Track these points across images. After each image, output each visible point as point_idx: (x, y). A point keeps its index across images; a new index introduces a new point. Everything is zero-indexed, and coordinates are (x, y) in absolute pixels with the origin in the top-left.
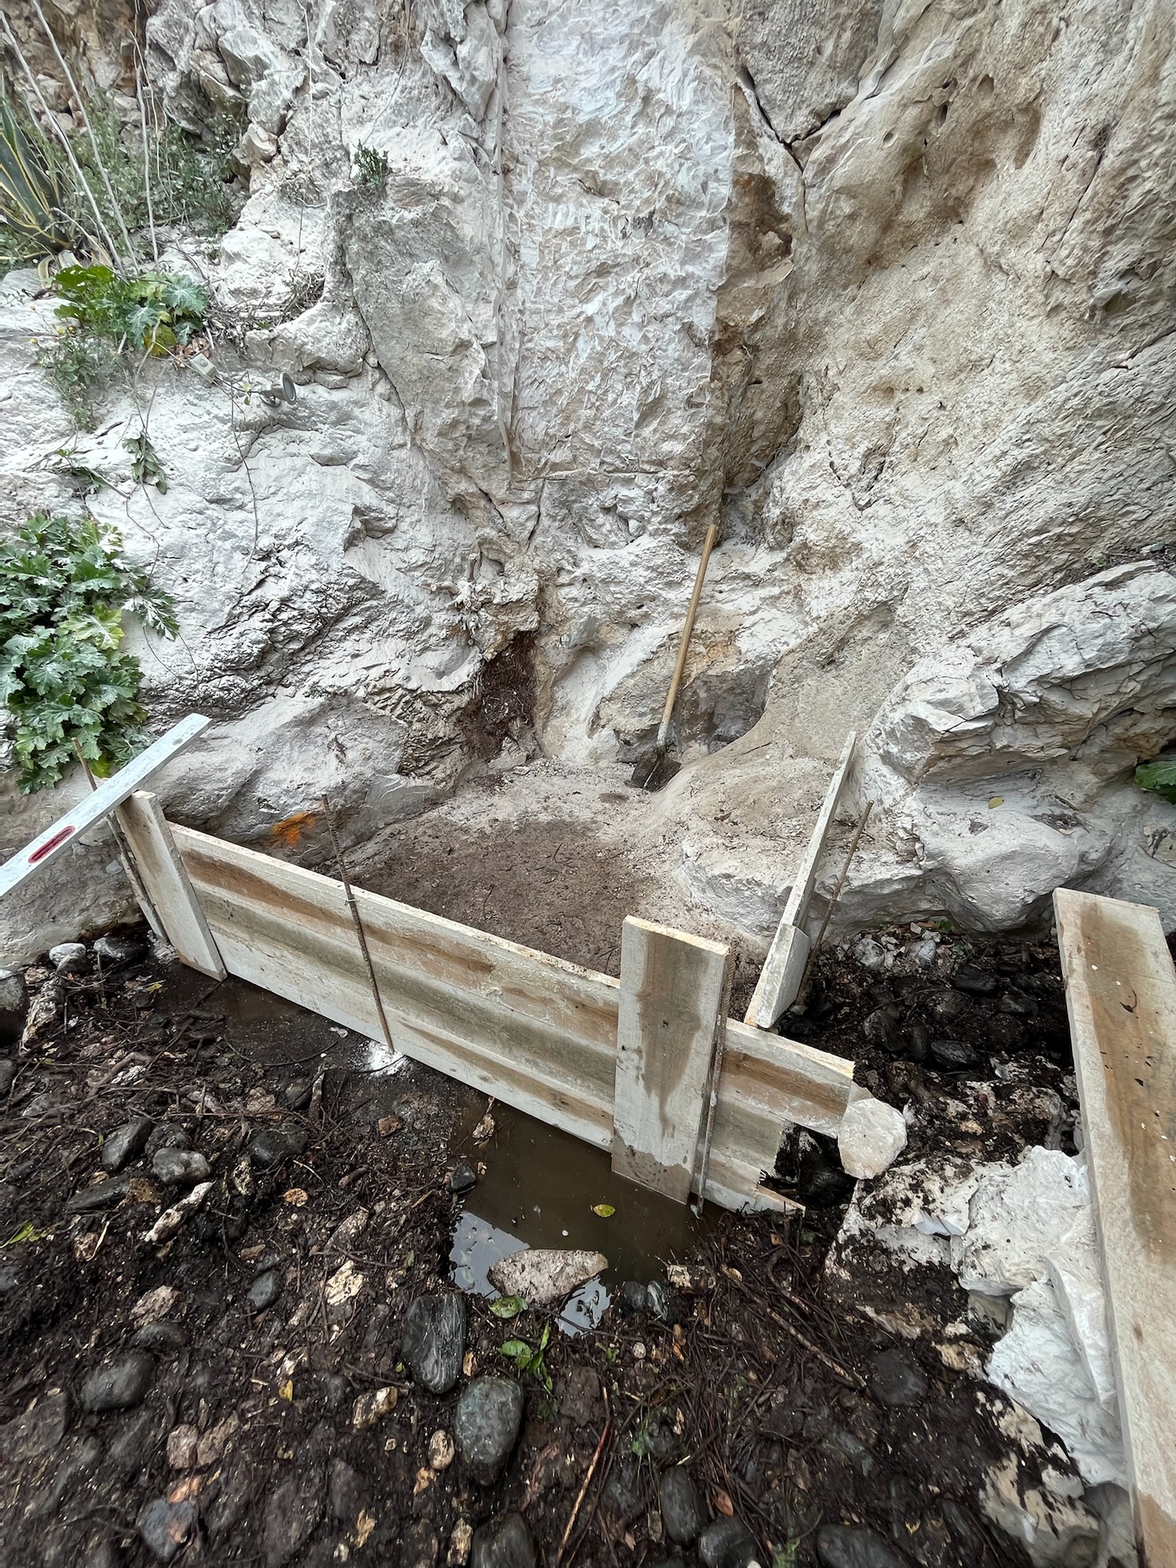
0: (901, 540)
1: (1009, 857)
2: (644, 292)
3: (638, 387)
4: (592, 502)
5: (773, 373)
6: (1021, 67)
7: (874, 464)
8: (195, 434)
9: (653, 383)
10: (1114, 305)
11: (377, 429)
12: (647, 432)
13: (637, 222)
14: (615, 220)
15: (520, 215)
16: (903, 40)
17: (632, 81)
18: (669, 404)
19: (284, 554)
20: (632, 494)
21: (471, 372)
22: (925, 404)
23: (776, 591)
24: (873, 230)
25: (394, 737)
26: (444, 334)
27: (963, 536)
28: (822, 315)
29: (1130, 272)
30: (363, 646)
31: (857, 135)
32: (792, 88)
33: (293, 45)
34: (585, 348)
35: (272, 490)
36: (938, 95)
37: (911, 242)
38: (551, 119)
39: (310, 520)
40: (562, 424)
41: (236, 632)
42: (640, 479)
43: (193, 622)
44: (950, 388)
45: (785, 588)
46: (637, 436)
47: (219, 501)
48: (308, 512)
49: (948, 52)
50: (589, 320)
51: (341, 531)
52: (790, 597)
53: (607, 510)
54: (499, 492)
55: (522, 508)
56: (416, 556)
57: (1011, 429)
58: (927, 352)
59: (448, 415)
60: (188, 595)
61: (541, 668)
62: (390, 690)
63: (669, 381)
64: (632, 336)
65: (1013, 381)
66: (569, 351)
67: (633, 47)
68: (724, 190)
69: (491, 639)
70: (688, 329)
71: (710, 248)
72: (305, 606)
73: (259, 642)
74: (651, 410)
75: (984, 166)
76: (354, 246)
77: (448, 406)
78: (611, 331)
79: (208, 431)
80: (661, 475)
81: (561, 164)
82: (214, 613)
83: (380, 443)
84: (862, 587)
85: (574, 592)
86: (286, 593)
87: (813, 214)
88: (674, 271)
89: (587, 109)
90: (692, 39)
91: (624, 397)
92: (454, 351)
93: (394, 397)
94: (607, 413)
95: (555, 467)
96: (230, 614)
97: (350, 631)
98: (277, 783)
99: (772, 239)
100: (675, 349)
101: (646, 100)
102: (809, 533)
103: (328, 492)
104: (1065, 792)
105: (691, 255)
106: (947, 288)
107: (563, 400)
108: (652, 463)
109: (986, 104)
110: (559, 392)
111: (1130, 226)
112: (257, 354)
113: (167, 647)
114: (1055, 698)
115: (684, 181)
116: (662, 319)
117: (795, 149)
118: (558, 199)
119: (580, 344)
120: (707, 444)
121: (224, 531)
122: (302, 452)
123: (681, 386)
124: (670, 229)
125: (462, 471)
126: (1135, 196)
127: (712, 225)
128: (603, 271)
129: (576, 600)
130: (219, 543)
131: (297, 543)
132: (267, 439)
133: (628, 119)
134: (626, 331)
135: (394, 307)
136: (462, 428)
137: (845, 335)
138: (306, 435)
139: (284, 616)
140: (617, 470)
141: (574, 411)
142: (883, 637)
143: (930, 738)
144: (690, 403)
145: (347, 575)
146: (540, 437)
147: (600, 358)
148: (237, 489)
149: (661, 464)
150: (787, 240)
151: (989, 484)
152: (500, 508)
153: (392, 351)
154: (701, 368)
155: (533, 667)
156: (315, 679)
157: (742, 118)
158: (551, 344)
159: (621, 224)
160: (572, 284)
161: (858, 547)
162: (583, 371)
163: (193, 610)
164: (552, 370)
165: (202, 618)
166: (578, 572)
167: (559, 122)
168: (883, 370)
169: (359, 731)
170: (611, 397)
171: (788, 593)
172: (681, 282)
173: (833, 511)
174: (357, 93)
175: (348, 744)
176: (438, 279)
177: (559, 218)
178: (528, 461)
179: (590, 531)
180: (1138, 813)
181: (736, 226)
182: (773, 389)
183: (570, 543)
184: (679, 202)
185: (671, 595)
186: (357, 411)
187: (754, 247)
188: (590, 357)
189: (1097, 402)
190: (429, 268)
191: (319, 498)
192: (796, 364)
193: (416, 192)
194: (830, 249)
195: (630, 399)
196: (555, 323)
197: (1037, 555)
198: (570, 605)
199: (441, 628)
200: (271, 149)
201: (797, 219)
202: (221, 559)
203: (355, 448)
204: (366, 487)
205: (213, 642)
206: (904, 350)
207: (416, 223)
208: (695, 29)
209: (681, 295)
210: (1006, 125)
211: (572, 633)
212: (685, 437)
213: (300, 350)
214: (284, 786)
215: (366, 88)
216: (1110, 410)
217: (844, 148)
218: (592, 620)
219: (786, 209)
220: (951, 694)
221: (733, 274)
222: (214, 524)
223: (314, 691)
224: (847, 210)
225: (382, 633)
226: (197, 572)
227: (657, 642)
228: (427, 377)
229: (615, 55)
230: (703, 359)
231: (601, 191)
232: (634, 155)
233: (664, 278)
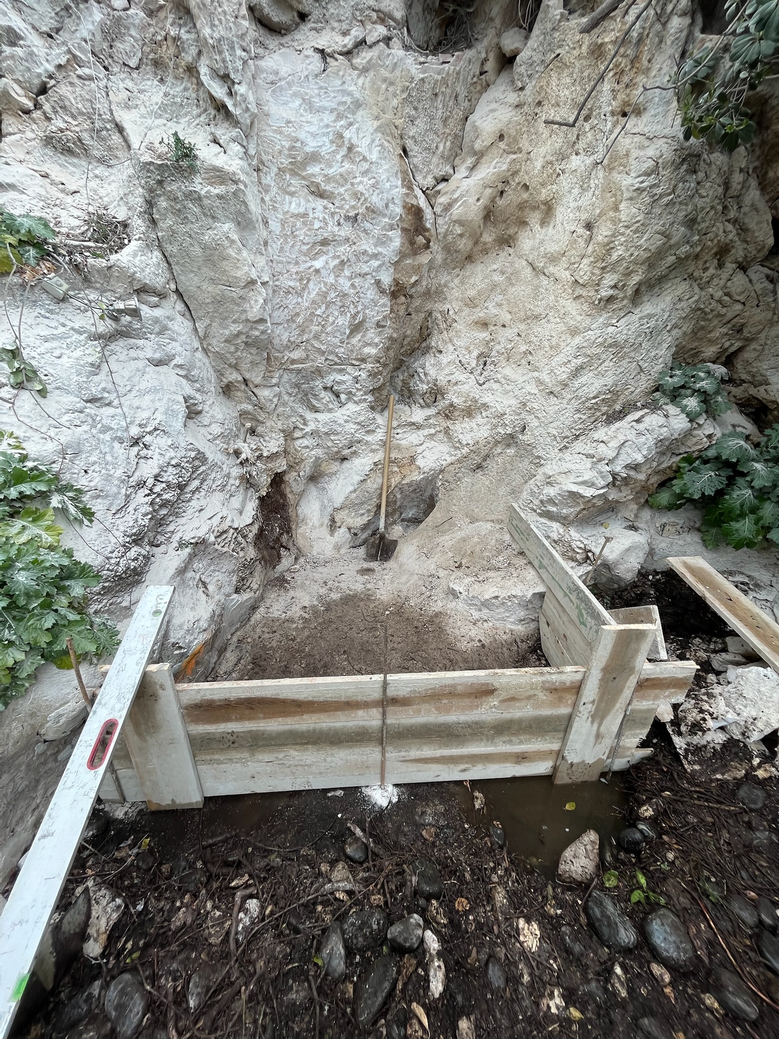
0: (513, 402)
1: (628, 550)
2: (353, 259)
3: (349, 314)
4: (318, 383)
5: (417, 311)
6: (543, 185)
7: (481, 362)
8: (55, 344)
9: (358, 312)
10: (610, 299)
11: (184, 337)
12: (355, 340)
13: (347, 218)
14: (333, 214)
15: (267, 199)
16: (479, 156)
17: (341, 136)
18: (367, 325)
19: (148, 439)
20: (344, 378)
21: (256, 301)
22: (510, 333)
23: (433, 431)
24: (470, 244)
25: (232, 567)
26: (239, 274)
27: (553, 400)
28: (443, 282)
29: (615, 287)
30: (203, 502)
31: (462, 196)
32: (427, 163)
33: (44, 29)
34: (314, 289)
35: (128, 388)
36: (500, 186)
37: (485, 252)
38: (287, 144)
39: (161, 410)
40: (299, 335)
41: (131, 509)
42: (349, 369)
43: (100, 507)
44: (523, 327)
45: (438, 429)
46: (348, 343)
47: (92, 400)
48: (157, 404)
49: (505, 167)
50: (317, 271)
51: (180, 416)
52: (442, 433)
53: (325, 388)
54: (256, 377)
55: (270, 389)
56: (216, 429)
57: (570, 350)
58: (505, 308)
59: (235, 328)
60: (92, 484)
61: (289, 496)
62: (225, 532)
63: (367, 311)
64: (345, 284)
65: (562, 327)
66: (304, 289)
67: (339, 117)
68: (399, 210)
69: (264, 480)
70: (378, 283)
71: (391, 240)
72: (170, 479)
73: (147, 514)
74: (356, 328)
75: (523, 223)
76: (163, 203)
77: (234, 322)
78: (331, 279)
79: (68, 341)
80: (362, 366)
81: (294, 173)
82: (115, 496)
83: (188, 347)
84: (495, 426)
85: (305, 442)
86: (157, 471)
87: (441, 230)
88: (371, 250)
89: (311, 145)
90: (376, 124)
91: (339, 320)
92: (245, 287)
93: (187, 313)
94: (329, 329)
95: (293, 362)
96: (126, 495)
97: (193, 492)
98: (181, 626)
99: (421, 240)
100: (371, 293)
101: (350, 149)
102: (453, 397)
103: (165, 387)
104: (627, 515)
105: (382, 241)
106: (512, 278)
107: (300, 320)
108: (357, 360)
109: (525, 196)
110: (298, 314)
111: (614, 267)
112: (95, 278)
113: (90, 532)
114: (632, 473)
115: (376, 200)
116: (363, 275)
117: (430, 194)
118: (292, 194)
119: (311, 285)
120: (388, 349)
121: (103, 426)
122: (141, 357)
123: (374, 317)
124: (368, 225)
125: (236, 367)
126: (615, 256)
127: (392, 228)
128: (325, 242)
129: (307, 447)
130: (102, 436)
131: (156, 429)
132: (112, 346)
133: (339, 157)
134: (341, 280)
135: (197, 250)
136: (243, 338)
137: (456, 293)
138: (141, 342)
139: (157, 489)
140: (336, 364)
141: (307, 327)
142: (511, 451)
143: (580, 501)
144: (378, 325)
145: (190, 450)
146: (285, 343)
147: (325, 295)
148: (104, 389)
149: (363, 360)
150: (429, 241)
151: (564, 376)
152: (254, 390)
153: (190, 282)
154: (384, 305)
155: (285, 496)
156: (179, 535)
157: (404, 173)
158: (292, 284)
159: (336, 218)
160: (305, 248)
161: (485, 406)
162: (314, 302)
163: (98, 497)
164: (292, 300)
165: (107, 502)
166: (308, 429)
167: (292, 148)
168: (480, 314)
169: (212, 568)
170: (331, 319)
171: (440, 432)
172: (375, 256)
173: (466, 387)
174: (121, 85)
175: (207, 581)
176: (235, 237)
177: (295, 205)
178: (276, 358)
179: (314, 402)
180: (652, 518)
181: (404, 230)
182: (418, 318)
183: (300, 410)
184: (372, 211)
185: (369, 438)
186: (170, 324)
187: (412, 243)
188: (318, 294)
189: (610, 341)
190: (227, 227)
191: (161, 391)
192: (429, 306)
193: (219, 176)
194: (448, 249)
195: (343, 321)
196: (294, 270)
197: (595, 408)
198: (304, 451)
199: (235, 479)
200: (30, 105)
201: (433, 231)
202: (107, 450)
203: (173, 352)
204: (184, 381)
205: (119, 522)
206: (491, 305)
207: (220, 197)
208: (377, 118)
209: (375, 263)
210: (535, 208)
211: (306, 469)
212: (377, 345)
213: (132, 278)
214: (185, 627)
215: (130, 84)
216: (615, 344)
217: (456, 200)
218: (318, 459)
219: (428, 225)
220: (586, 478)
221: (403, 255)
222: (94, 420)
223: (182, 545)
224: (459, 232)
225: (211, 491)
226: (94, 463)
227: (368, 468)
228: (219, 301)
229: (328, 118)
230: (385, 300)
231: (321, 195)
232: (344, 179)
233: (365, 253)
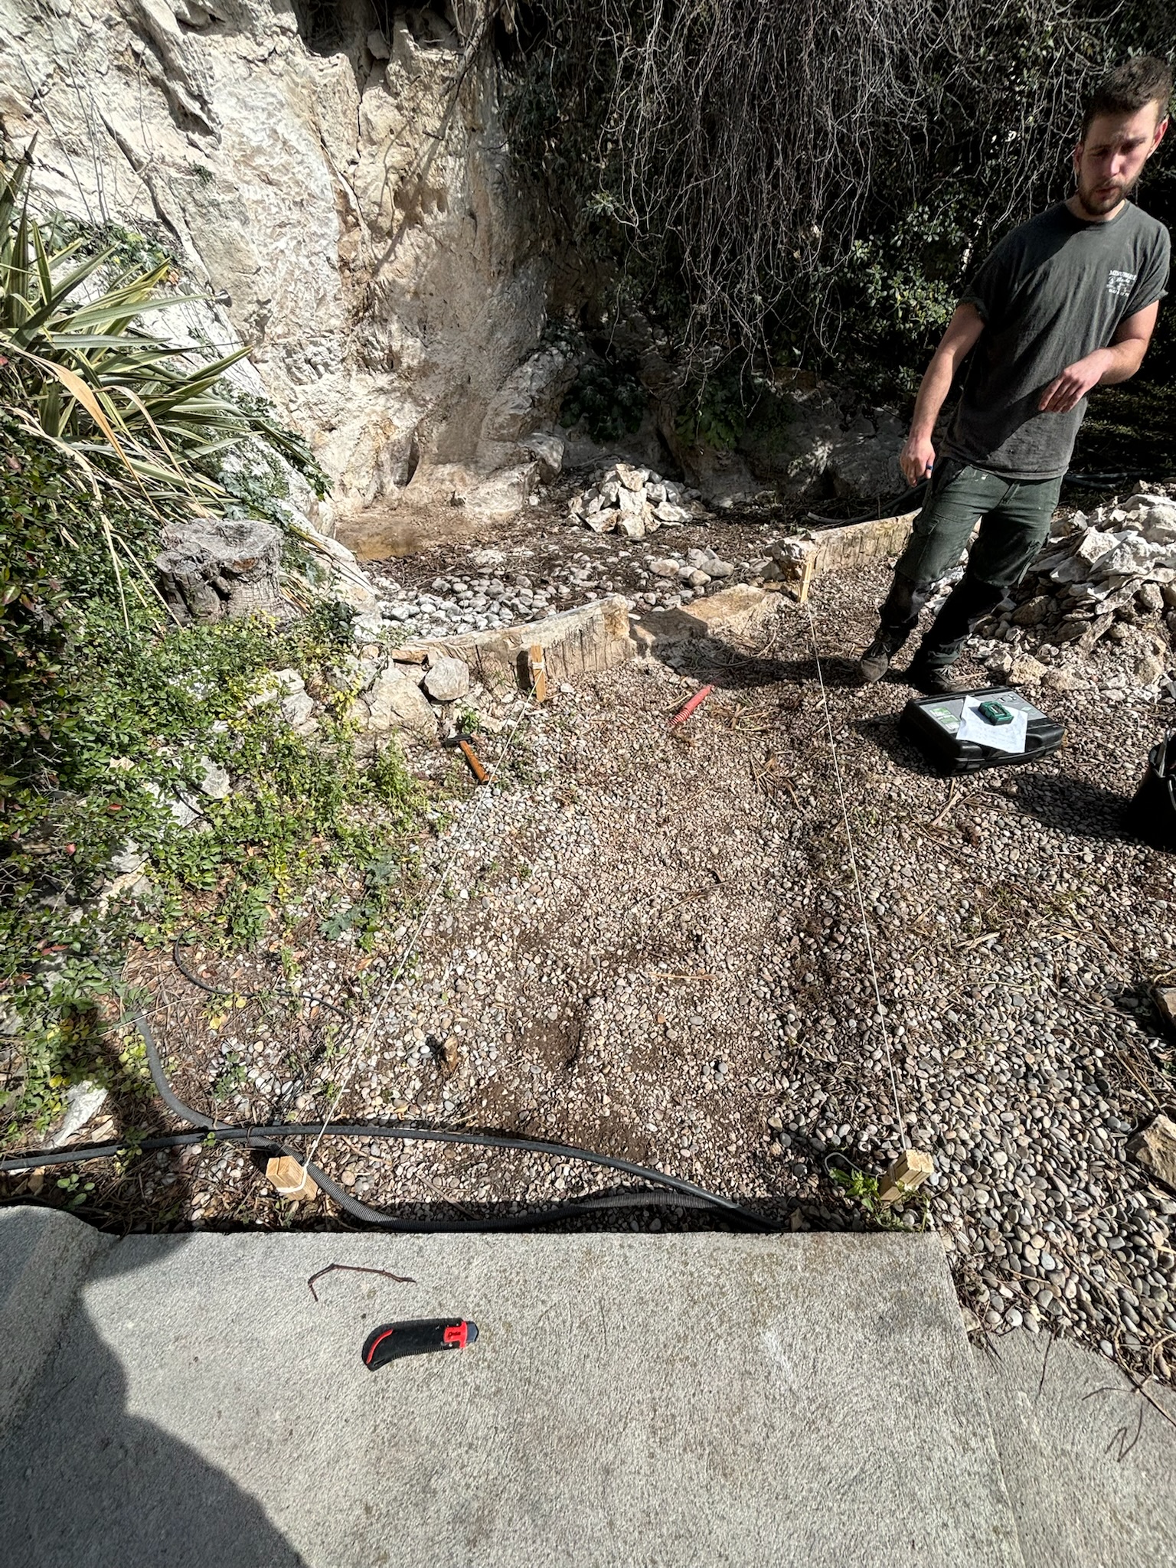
2: (307, 239)
3: (313, 290)
4: (300, 357)
9: (319, 287)
10: (500, 272)
12: (321, 313)
13: (295, 203)
14: (283, 200)
17: (276, 132)
18: (328, 299)
20: (319, 350)
22: (438, 300)
23: (398, 394)
28: (373, 255)
29: (500, 263)
31: (372, 180)
32: (340, 150)
34: (282, 268)
38: (237, 140)
42: (323, 341)
45: (402, 391)
46: (317, 316)
49: (400, 157)
50: (282, 252)
52: (407, 394)
53: (305, 361)
57: (482, 312)
58: (428, 278)
63: (325, 286)
64: (305, 262)
66: (275, 268)
67: (270, 115)
68: (331, 195)
70: (329, 259)
71: (331, 221)
74: (320, 302)
78: (294, 258)
80: (332, 337)
81: (246, 164)
87: (364, 210)
88: (319, 231)
89: (254, 140)
90: (299, 121)
91: (307, 295)
92: (254, 273)
94: (301, 304)
95: (279, 336)
99: (350, 219)
100: (326, 269)
101: (284, 143)
102: (408, 361)
105: (325, 223)
107: (278, 297)
108: (327, 331)
110: (275, 292)
111: (496, 248)
114: (542, 396)
115: (313, 187)
116: (317, 254)
117: (347, 177)
119: (280, 264)
120: (346, 320)
123: (331, 290)
124: (312, 209)
127: (330, 210)
128: (282, 225)
133: (277, 149)
134: (301, 259)
137: (386, 265)
140: (311, 336)
141: (284, 303)
142: (464, 399)
143: (518, 421)
144: (336, 298)
147: (292, 273)
149: (331, 332)
150: (357, 220)
151: (486, 333)
154: (336, 280)
157: (328, 162)
158: (266, 264)
159: (287, 203)
160: (269, 231)
162: (285, 280)
164: (269, 279)
166: (300, 401)
167: (241, 143)
170: (300, 295)
172: (323, 236)
176: (242, 232)
177: (253, 193)
178: (266, 333)
179: (299, 375)
180: (563, 428)
181: (338, 212)
183: (290, 383)
184: (312, 196)
185: (349, 405)
187: (345, 222)
188: (286, 272)
190: (236, 225)
193: (227, 186)
194: (373, 226)
195: (310, 296)
196: (265, 252)
197: (510, 355)
198: (302, 422)
201: (358, 211)
207: (229, 202)
208: (299, 116)
209: (324, 242)
210: (431, 195)
212: (338, 316)
217: (370, 184)
219: (354, 206)
220: (517, 403)
221: (341, 234)
224: (378, 211)
227: (357, 433)
229: (263, 117)
230: (336, 275)
231: (270, 183)
232: (286, 169)
233: (315, 234)
